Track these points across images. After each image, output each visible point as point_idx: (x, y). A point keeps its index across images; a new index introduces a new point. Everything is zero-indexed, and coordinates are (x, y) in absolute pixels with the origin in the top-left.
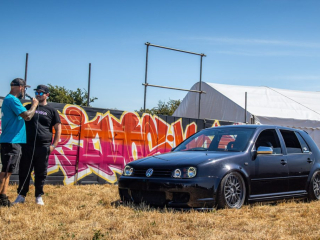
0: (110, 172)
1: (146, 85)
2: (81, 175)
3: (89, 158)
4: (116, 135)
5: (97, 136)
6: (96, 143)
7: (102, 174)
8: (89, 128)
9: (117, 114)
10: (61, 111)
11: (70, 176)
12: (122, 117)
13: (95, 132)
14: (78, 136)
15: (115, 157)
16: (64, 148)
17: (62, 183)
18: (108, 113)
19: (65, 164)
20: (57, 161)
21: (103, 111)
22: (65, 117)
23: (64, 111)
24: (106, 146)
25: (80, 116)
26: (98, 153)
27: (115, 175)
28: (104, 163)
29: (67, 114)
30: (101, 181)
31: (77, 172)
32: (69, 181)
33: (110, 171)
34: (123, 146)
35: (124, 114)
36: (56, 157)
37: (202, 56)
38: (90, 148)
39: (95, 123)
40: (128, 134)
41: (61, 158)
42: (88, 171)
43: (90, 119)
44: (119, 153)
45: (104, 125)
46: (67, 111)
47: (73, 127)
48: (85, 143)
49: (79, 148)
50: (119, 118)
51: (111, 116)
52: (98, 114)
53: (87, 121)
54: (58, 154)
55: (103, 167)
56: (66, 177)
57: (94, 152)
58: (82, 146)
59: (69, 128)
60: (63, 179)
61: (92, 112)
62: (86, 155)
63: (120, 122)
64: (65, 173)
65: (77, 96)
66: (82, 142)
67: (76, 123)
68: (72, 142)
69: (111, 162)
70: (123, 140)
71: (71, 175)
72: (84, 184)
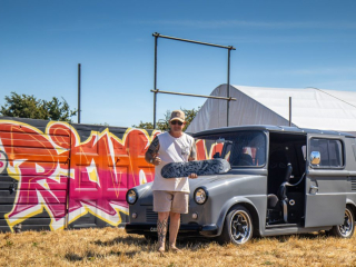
0: (111, 211)
1: (156, 92)
2: (73, 216)
3: (83, 193)
4: (118, 160)
5: (93, 162)
6: (92, 173)
7: (101, 214)
8: (82, 153)
9: (119, 132)
10: (44, 131)
11: (58, 218)
12: (125, 136)
13: (90, 158)
14: (68, 163)
15: (117, 190)
16: (49, 180)
17: (48, 229)
18: (106, 132)
19: (51, 202)
20: (40, 198)
21: (99, 128)
22: (49, 138)
23: (48, 130)
24: (105, 176)
25: (69, 136)
26: (96, 185)
27: (118, 215)
28: (103, 199)
29: (51, 134)
30: (100, 224)
31: (67, 212)
32: (57, 225)
33: (111, 209)
34: (128, 175)
35: (128, 131)
36: (38, 193)
37: (230, 49)
38: (83, 179)
39: (90, 145)
40: (134, 159)
41: (45, 194)
42: (83, 210)
43: (82, 140)
44: (122, 185)
45: (101, 148)
46: (51, 131)
47: (60, 151)
48: (77, 173)
49: (69, 179)
50: (121, 138)
51: (110, 135)
52: (93, 133)
53: (78, 143)
54: (41, 189)
55: (102, 205)
56: (53, 219)
57: (90, 184)
58: (73, 177)
59: (55, 153)
60: (49, 222)
61: (84, 130)
62: (79, 189)
63: (123, 142)
64: (51, 215)
65: (53, 108)
66: (73, 171)
67: (64, 146)
68: (59, 172)
69: (112, 198)
70: (127, 167)
71: (60, 217)
72: (78, 228)
